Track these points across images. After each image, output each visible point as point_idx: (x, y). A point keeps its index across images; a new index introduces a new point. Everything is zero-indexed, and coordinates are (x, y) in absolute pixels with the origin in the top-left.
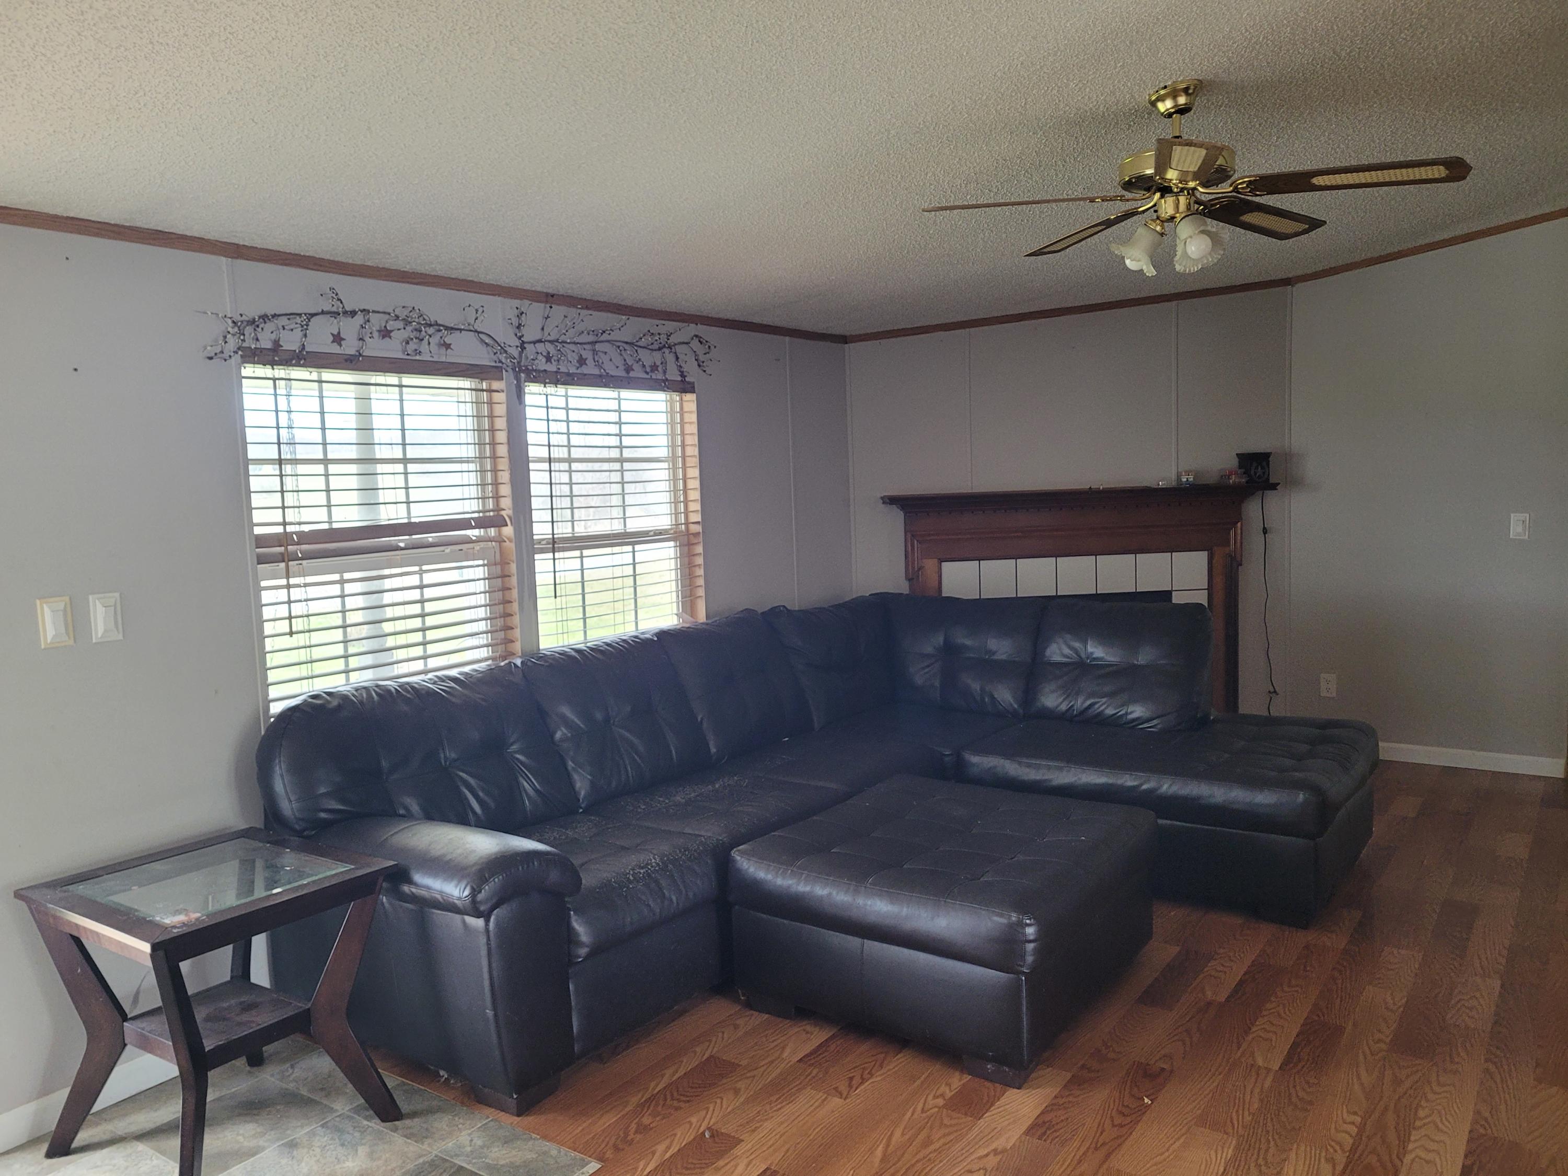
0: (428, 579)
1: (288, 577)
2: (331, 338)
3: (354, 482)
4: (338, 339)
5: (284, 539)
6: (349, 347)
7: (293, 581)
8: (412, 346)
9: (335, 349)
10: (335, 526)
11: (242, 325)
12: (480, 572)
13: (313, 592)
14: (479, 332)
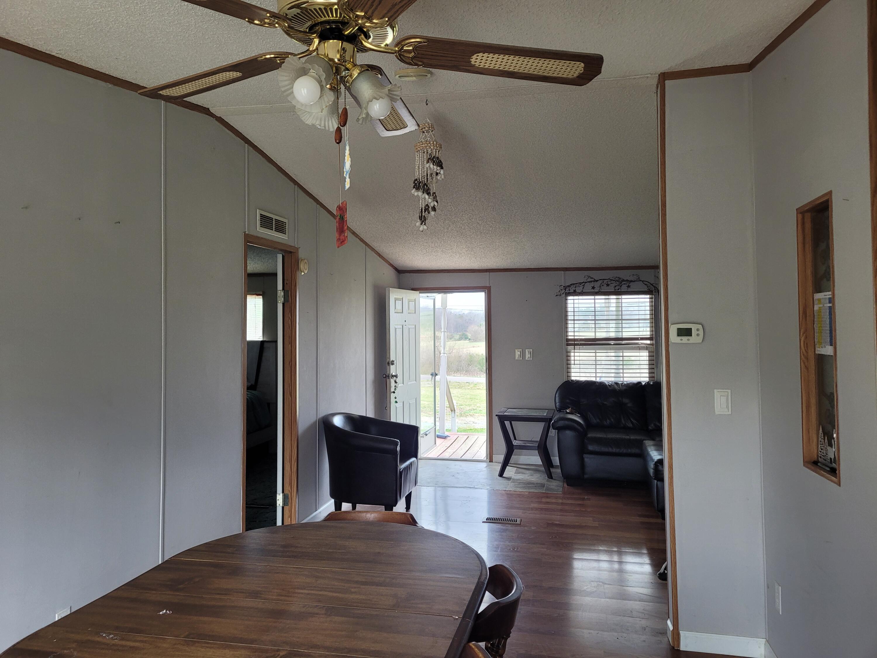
0: (625, 354)
1: (574, 350)
2: (592, 288)
3: (614, 325)
4: (593, 288)
5: (574, 340)
6: (596, 290)
7: (575, 351)
8: (617, 288)
9: (593, 290)
10: (597, 337)
11: (565, 288)
12: (647, 354)
13: (581, 354)
14: (643, 281)
